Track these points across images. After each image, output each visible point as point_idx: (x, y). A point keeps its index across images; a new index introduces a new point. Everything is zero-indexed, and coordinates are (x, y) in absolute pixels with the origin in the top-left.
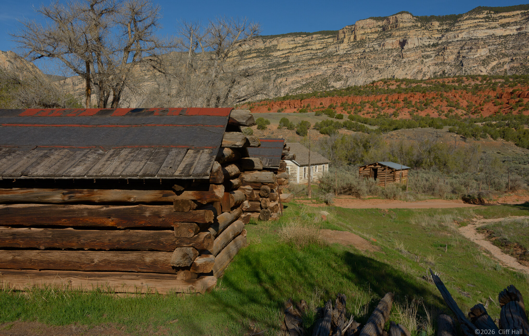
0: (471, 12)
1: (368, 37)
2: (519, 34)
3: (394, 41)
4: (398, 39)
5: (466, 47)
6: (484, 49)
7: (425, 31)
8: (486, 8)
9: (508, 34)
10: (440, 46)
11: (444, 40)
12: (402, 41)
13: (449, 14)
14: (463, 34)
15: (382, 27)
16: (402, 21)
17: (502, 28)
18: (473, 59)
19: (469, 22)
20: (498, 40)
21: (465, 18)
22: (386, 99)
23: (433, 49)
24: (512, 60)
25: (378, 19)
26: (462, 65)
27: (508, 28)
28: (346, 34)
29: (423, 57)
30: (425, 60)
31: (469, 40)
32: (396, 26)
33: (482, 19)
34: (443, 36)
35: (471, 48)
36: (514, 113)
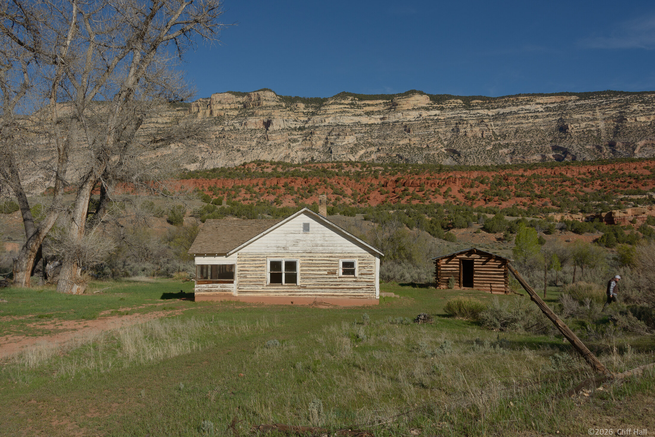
0: (336, 97)
1: (226, 113)
2: (383, 123)
3: (257, 120)
4: (262, 118)
5: (334, 133)
6: (352, 136)
7: (290, 113)
8: (351, 95)
9: (373, 122)
10: (307, 130)
11: (310, 124)
12: (266, 121)
13: (314, 97)
14: (330, 118)
15: (243, 103)
16: (265, 100)
17: (367, 116)
18: (341, 147)
19: (335, 106)
20: (364, 128)
21: (331, 102)
22: (264, 184)
23: (300, 132)
24: (379, 150)
25: (238, 94)
26: (331, 152)
27: (373, 116)
28: (200, 108)
29: (290, 140)
30: (292, 145)
31: (336, 126)
32: (258, 103)
33: (347, 104)
34: (309, 119)
35: (339, 135)
36: (403, 202)
